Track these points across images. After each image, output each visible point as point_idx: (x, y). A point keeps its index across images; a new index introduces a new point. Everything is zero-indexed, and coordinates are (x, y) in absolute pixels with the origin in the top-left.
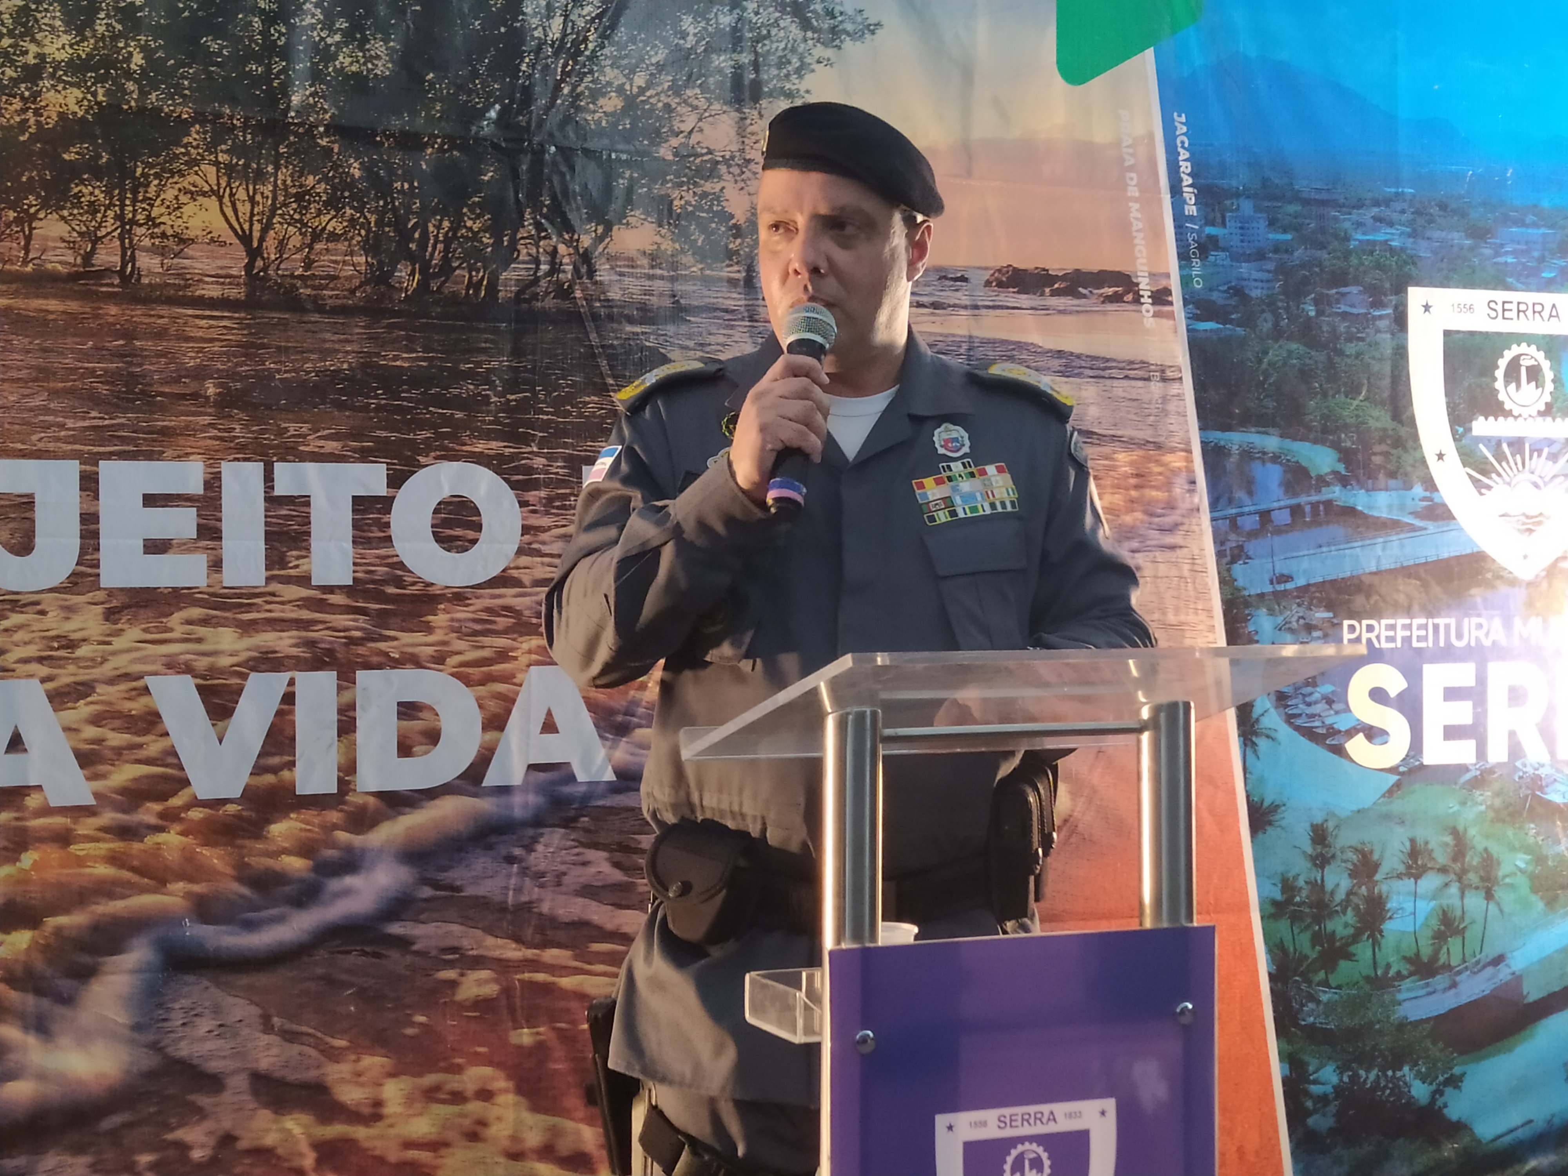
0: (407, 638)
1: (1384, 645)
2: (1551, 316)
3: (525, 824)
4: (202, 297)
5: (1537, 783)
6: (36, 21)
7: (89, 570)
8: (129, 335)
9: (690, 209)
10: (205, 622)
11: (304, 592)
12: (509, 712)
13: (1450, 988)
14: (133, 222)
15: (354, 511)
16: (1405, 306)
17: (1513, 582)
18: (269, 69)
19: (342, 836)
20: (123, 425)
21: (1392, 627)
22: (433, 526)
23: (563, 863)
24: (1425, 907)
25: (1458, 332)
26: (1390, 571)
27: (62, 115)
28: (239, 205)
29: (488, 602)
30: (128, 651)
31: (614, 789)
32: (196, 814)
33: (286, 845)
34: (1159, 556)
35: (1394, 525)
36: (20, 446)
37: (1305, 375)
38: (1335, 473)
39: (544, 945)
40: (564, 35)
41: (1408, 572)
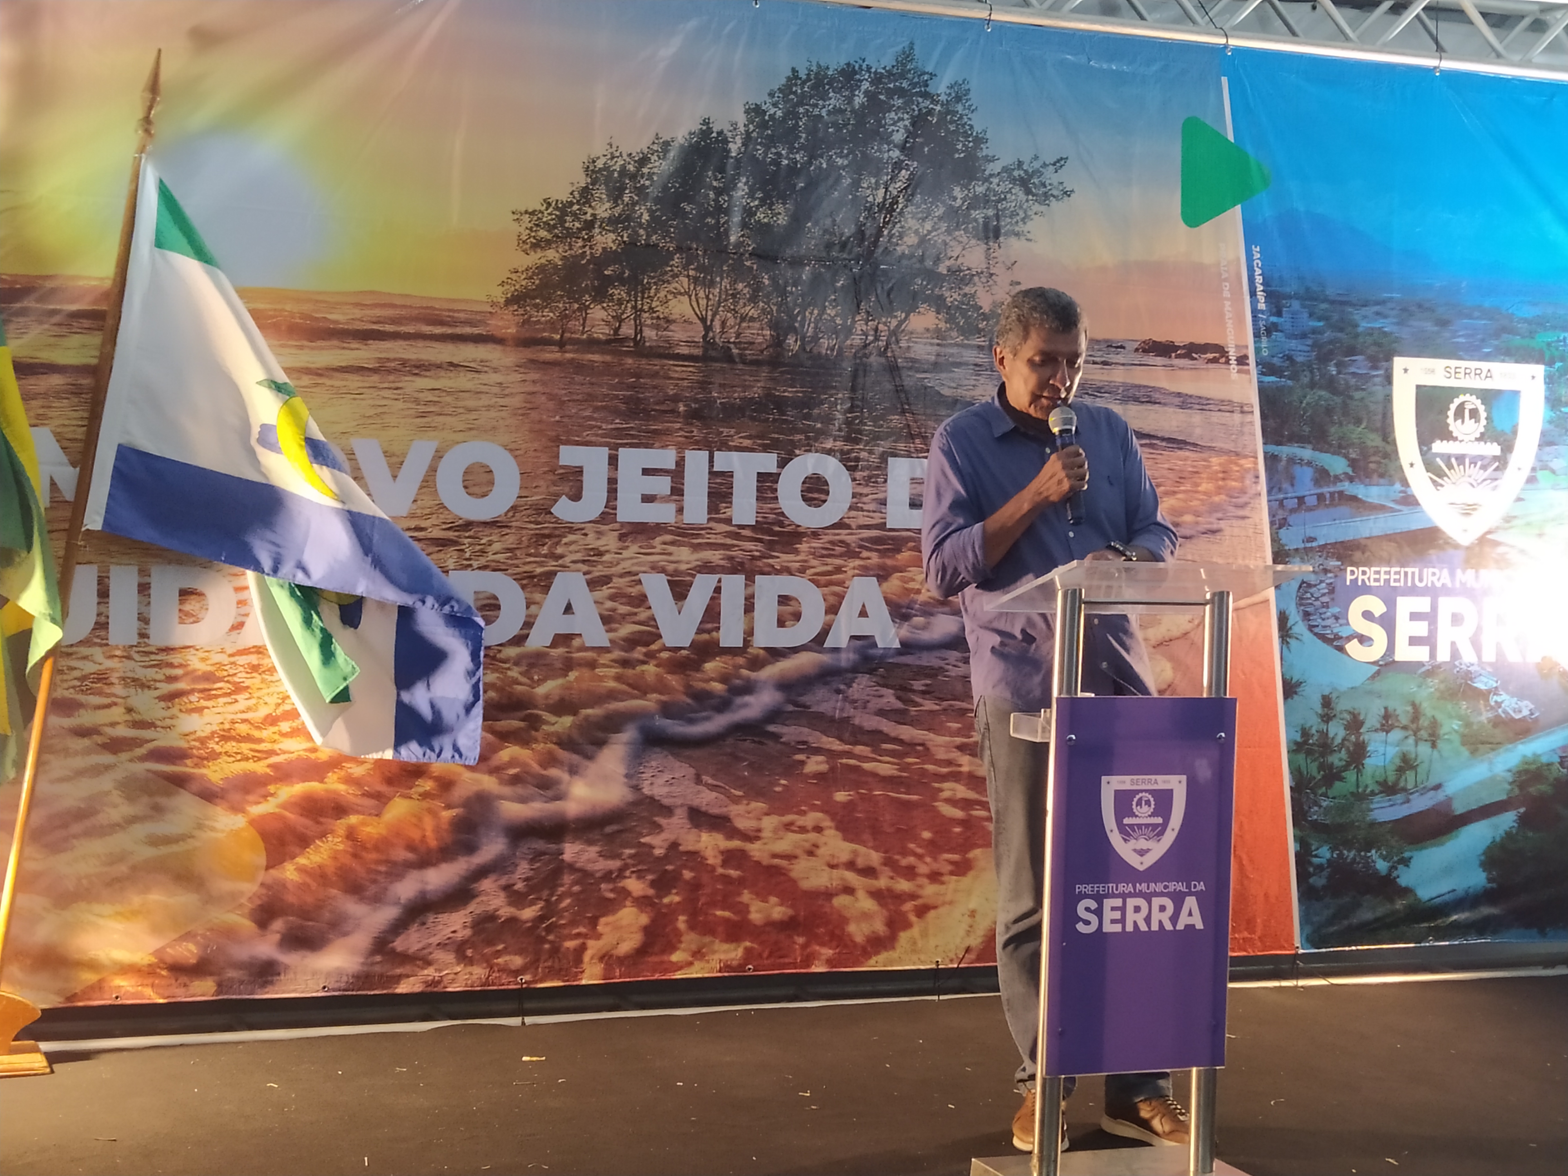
0: (784, 557)
1: (1373, 584)
2: (1487, 377)
3: (847, 671)
4: (678, 354)
5: (1468, 676)
6: (592, 195)
7: (611, 511)
8: (638, 376)
9: (956, 303)
10: (672, 543)
11: (729, 528)
12: (841, 604)
13: (1404, 803)
14: (642, 310)
15: (758, 481)
16: (1392, 368)
17: (1457, 546)
18: (718, 222)
19: (745, 672)
20: (632, 427)
21: (1378, 573)
22: (802, 491)
23: (868, 695)
24: (1392, 752)
25: (1425, 386)
26: (1378, 537)
27: (604, 249)
28: (700, 301)
29: (831, 538)
30: (631, 558)
31: (899, 652)
32: (665, 655)
33: (713, 675)
34: (1235, 522)
35: (1382, 508)
36: (577, 439)
37: (1329, 411)
38: (1346, 474)
39: (856, 743)
40: (885, 199)
41: (1389, 538)
